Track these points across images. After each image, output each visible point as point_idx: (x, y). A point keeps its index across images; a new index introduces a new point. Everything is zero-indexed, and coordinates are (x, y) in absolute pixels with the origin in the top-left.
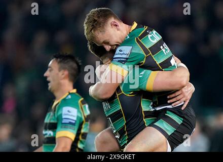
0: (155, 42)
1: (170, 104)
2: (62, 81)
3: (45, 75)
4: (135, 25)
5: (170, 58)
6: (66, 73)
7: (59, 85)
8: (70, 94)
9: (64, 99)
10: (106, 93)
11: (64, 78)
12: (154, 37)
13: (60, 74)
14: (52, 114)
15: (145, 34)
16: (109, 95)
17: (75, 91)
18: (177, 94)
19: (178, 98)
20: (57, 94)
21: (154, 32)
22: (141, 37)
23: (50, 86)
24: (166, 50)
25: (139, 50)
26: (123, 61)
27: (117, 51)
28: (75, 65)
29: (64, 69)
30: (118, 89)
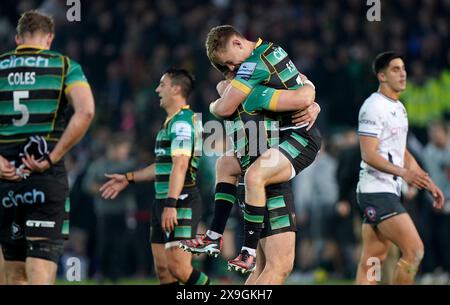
0: (280, 59)
1: (294, 125)
2: (175, 97)
3: (157, 90)
4: (260, 41)
5: (296, 77)
6: (179, 88)
7: (172, 101)
8: (182, 110)
9: (177, 116)
10: (227, 110)
11: (177, 94)
12: (280, 54)
13: (173, 89)
14: (164, 131)
15: (271, 51)
16: (230, 113)
17: (188, 107)
18: (302, 113)
19: (303, 118)
20: (169, 111)
21: (280, 49)
22: (266, 54)
23: (162, 102)
24: (292, 68)
25: (263, 67)
26: (246, 78)
27: (241, 68)
28: (188, 81)
29: (177, 84)
30: (240, 107)
